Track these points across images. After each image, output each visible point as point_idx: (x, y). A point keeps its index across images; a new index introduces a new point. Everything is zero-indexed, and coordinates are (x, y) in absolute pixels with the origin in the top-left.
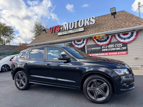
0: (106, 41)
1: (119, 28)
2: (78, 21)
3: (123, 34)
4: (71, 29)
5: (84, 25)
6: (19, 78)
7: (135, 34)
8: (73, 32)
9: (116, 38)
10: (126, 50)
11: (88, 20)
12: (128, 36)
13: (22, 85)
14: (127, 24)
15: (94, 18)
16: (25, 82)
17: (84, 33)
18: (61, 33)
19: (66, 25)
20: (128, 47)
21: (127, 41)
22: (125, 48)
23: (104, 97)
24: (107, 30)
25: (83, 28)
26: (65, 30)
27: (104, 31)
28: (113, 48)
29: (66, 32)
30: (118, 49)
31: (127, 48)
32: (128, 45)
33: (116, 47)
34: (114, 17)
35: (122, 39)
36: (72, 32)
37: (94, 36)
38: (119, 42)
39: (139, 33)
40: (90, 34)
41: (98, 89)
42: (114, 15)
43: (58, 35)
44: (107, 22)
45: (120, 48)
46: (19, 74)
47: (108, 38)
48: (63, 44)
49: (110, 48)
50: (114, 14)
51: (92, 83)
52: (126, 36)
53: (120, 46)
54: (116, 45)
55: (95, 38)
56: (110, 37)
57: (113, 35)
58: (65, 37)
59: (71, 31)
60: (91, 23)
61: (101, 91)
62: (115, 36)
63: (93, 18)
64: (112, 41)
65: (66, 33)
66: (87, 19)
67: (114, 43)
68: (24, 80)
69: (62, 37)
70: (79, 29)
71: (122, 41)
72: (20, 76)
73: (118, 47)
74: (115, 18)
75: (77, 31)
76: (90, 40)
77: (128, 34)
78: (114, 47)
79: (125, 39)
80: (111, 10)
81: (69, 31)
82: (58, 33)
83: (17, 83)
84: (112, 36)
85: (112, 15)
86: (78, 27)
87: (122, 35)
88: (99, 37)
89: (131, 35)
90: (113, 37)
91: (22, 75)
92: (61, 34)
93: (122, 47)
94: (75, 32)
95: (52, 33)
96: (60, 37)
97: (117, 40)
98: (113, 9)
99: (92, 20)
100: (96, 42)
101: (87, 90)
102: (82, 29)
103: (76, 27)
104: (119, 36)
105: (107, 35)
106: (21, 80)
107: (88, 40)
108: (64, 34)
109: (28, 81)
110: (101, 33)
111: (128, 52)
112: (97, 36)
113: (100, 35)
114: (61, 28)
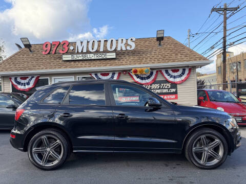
0: (148, 77)
1: (169, 61)
2: (106, 41)
4: (92, 51)
5: (117, 47)
7: (187, 72)
8: (96, 58)
9: (163, 75)
10: (175, 93)
11: (124, 41)
12: (179, 73)
15: (134, 40)
17: (117, 61)
18: (70, 56)
19: (82, 42)
20: (178, 89)
21: (178, 80)
22: (174, 90)
24: (153, 62)
25: (115, 54)
26: (80, 51)
27: (148, 63)
28: (158, 89)
29: (81, 55)
30: (165, 91)
31: (176, 91)
32: (179, 86)
33: (162, 88)
34: (160, 43)
35: (171, 77)
36: (93, 58)
37: (133, 69)
38: (167, 81)
39: (192, 71)
42: (160, 41)
43: (64, 59)
44: (150, 50)
45: (167, 90)
47: (152, 74)
48: (73, 77)
49: (154, 89)
50: (160, 39)
53: (168, 86)
54: (162, 85)
55: (135, 72)
56: (155, 72)
57: (159, 70)
58: (79, 65)
59: (92, 55)
60: (128, 48)
62: (161, 71)
63: (132, 39)
64: (157, 80)
65: (80, 57)
66: (122, 40)
67: (160, 82)
69: (72, 63)
70: (108, 54)
71: (171, 80)
73: (165, 89)
74: (160, 45)
75: (103, 56)
76: (125, 74)
77: (178, 70)
78: (160, 87)
79: (175, 77)
80: (159, 32)
81: (88, 55)
82: (64, 56)
83: (36, 157)
84: (157, 72)
85: (157, 40)
86: (106, 51)
87: (171, 72)
88: (142, 71)
89: (182, 73)
90: (159, 73)
92: (70, 59)
93: (171, 88)
94: (100, 58)
95: (49, 53)
96: (68, 63)
97: (165, 78)
98: (161, 32)
99: (129, 42)
100: (135, 77)
102: (113, 55)
103: (101, 50)
104: (167, 72)
107: (121, 75)
108: (77, 59)
110: (144, 66)
111: (178, 96)
112: (138, 70)
113: (142, 68)
114: (72, 48)
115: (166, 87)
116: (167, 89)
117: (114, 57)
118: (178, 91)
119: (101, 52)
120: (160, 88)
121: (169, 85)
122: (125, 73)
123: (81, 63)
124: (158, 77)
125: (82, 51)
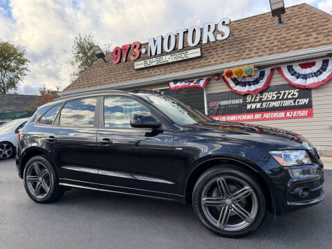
0: (257, 82)
2: (186, 32)
3: (300, 65)
4: (168, 51)
5: (201, 40)
6: (33, 173)
8: (174, 60)
10: (309, 106)
11: (213, 28)
12: (315, 69)
13: (42, 191)
14: (312, 40)
15: (227, 22)
16: (48, 185)
17: (202, 61)
18: (142, 62)
19: (155, 41)
20: (313, 99)
21: (311, 81)
22: (306, 101)
23: (244, 222)
24: (261, 53)
25: (199, 50)
26: (153, 54)
27: (252, 57)
28: (274, 101)
29: (155, 59)
30: (287, 103)
31: (310, 102)
32: (314, 94)
33: (283, 99)
34: (280, 20)
35: (298, 78)
36: (170, 61)
37: (226, 71)
40: (216, 64)
41: (228, 201)
42: (280, 17)
43: (136, 67)
44: (260, 34)
45: (292, 101)
46: (35, 164)
47: (262, 75)
49: (267, 101)
50: (278, 12)
51: (215, 185)
52: (308, 71)
53: (293, 95)
54: (283, 92)
55: (229, 74)
56: (267, 72)
57: (276, 68)
58: (153, 74)
59: (169, 56)
60: (219, 37)
61: (236, 206)
62: (279, 69)
63: (224, 23)
64: (272, 84)
65: (154, 62)
66: (209, 26)
67: (278, 89)
68: (47, 178)
69: (146, 72)
70: (190, 52)
71: (300, 82)
72: (37, 169)
73: (287, 99)
74: (280, 22)
75: (182, 56)
76: (217, 80)
77: (313, 64)
78: (278, 97)
79: (305, 77)
80: (272, 1)
81: (164, 57)
82: (136, 63)
83: (30, 186)
84: (272, 70)
85: (273, 15)
86: (186, 48)
87: (299, 67)
88: (240, 72)
89: (322, 68)
90: (276, 72)
91: (41, 167)
92: (143, 66)
93: (298, 98)
94: (180, 59)
95: (120, 62)
96: (141, 73)
97: (286, 79)
99: (221, 28)
100: (232, 84)
101: (202, 203)
102: (196, 53)
103: (180, 46)
104: (290, 69)
105: (261, 68)
106: (40, 179)
107: (211, 81)
108: (151, 65)
109: (57, 181)
110: (245, 63)
111: (314, 112)
112: (233, 70)
113: (241, 68)
114: (143, 51)
115: (289, 97)
116: (291, 99)
117: (199, 54)
118: (314, 103)
119: (181, 50)
120: (278, 99)
121: (296, 93)
122: (216, 78)
123: (155, 69)
124: (273, 80)
125: (156, 54)
